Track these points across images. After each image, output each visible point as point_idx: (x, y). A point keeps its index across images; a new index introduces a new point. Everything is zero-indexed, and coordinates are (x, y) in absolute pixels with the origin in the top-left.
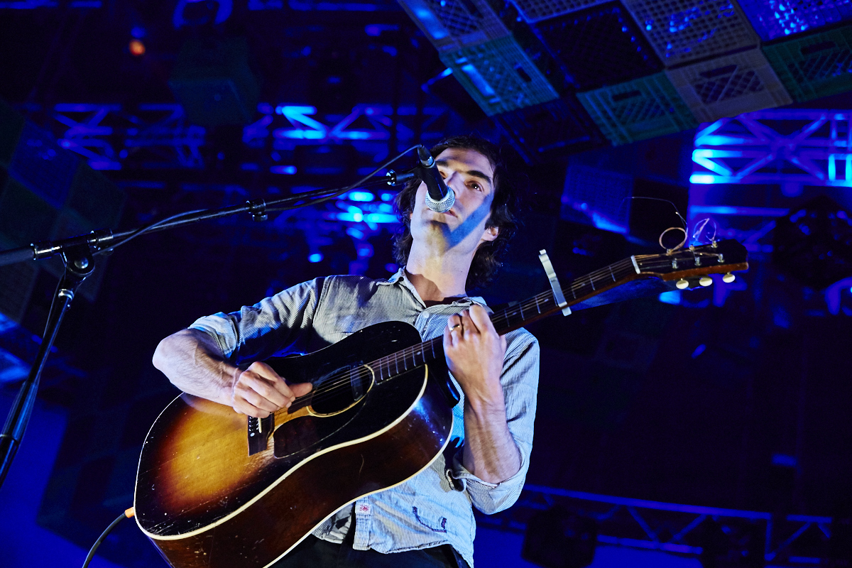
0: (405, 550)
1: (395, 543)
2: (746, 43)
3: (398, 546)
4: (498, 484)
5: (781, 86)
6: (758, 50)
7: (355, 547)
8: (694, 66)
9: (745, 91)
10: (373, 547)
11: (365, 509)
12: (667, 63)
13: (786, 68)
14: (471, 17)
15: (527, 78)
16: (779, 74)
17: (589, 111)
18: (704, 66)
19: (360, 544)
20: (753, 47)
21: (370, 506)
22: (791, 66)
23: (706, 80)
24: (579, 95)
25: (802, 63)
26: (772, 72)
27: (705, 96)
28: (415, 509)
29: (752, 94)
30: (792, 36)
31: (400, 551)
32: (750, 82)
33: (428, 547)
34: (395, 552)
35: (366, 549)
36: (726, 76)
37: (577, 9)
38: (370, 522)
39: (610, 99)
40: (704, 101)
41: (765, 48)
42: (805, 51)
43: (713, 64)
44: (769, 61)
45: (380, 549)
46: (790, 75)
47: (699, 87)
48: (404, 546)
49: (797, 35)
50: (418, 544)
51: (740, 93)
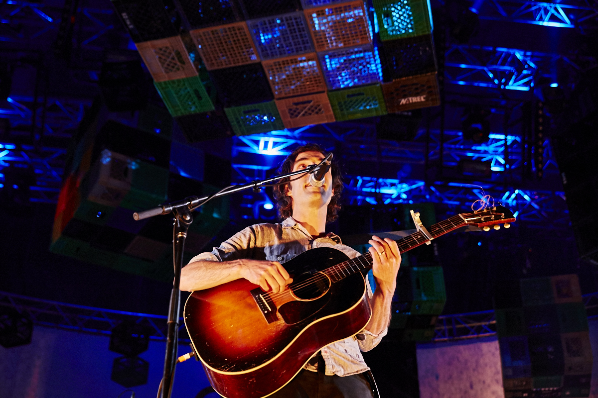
0: (351, 374)
1: (345, 371)
2: (320, 89)
3: (347, 372)
4: (378, 335)
5: (332, 112)
6: (325, 94)
7: (326, 374)
8: (291, 99)
9: (313, 114)
10: (336, 373)
11: (326, 352)
12: (276, 97)
13: (337, 103)
14: (179, 64)
15: (200, 98)
16: (332, 106)
17: (229, 118)
18: (296, 100)
19: (329, 372)
20: (324, 92)
21: (328, 351)
22: (339, 103)
23: (295, 107)
24: (226, 109)
25: (345, 102)
26: (330, 105)
27: (292, 114)
28: (346, 350)
29: (316, 115)
30: (344, 89)
31: (349, 375)
32: (316, 109)
33: (361, 372)
34: (347, 375)
35: (332, 375)
36: (305, 105)
37: (237, 65)
38: (330, 359)
39: (242, 113)
40: (291, 117)
41: (330, 93)
42: (349, 96)
43: (301, 99)
44: (330, 100)
45: (339, 374)
46: (338, 107)
47: (290, 110)
48: (349, 372)
49: (347, 88)
50: (356, 370)
51: (310, 114)
